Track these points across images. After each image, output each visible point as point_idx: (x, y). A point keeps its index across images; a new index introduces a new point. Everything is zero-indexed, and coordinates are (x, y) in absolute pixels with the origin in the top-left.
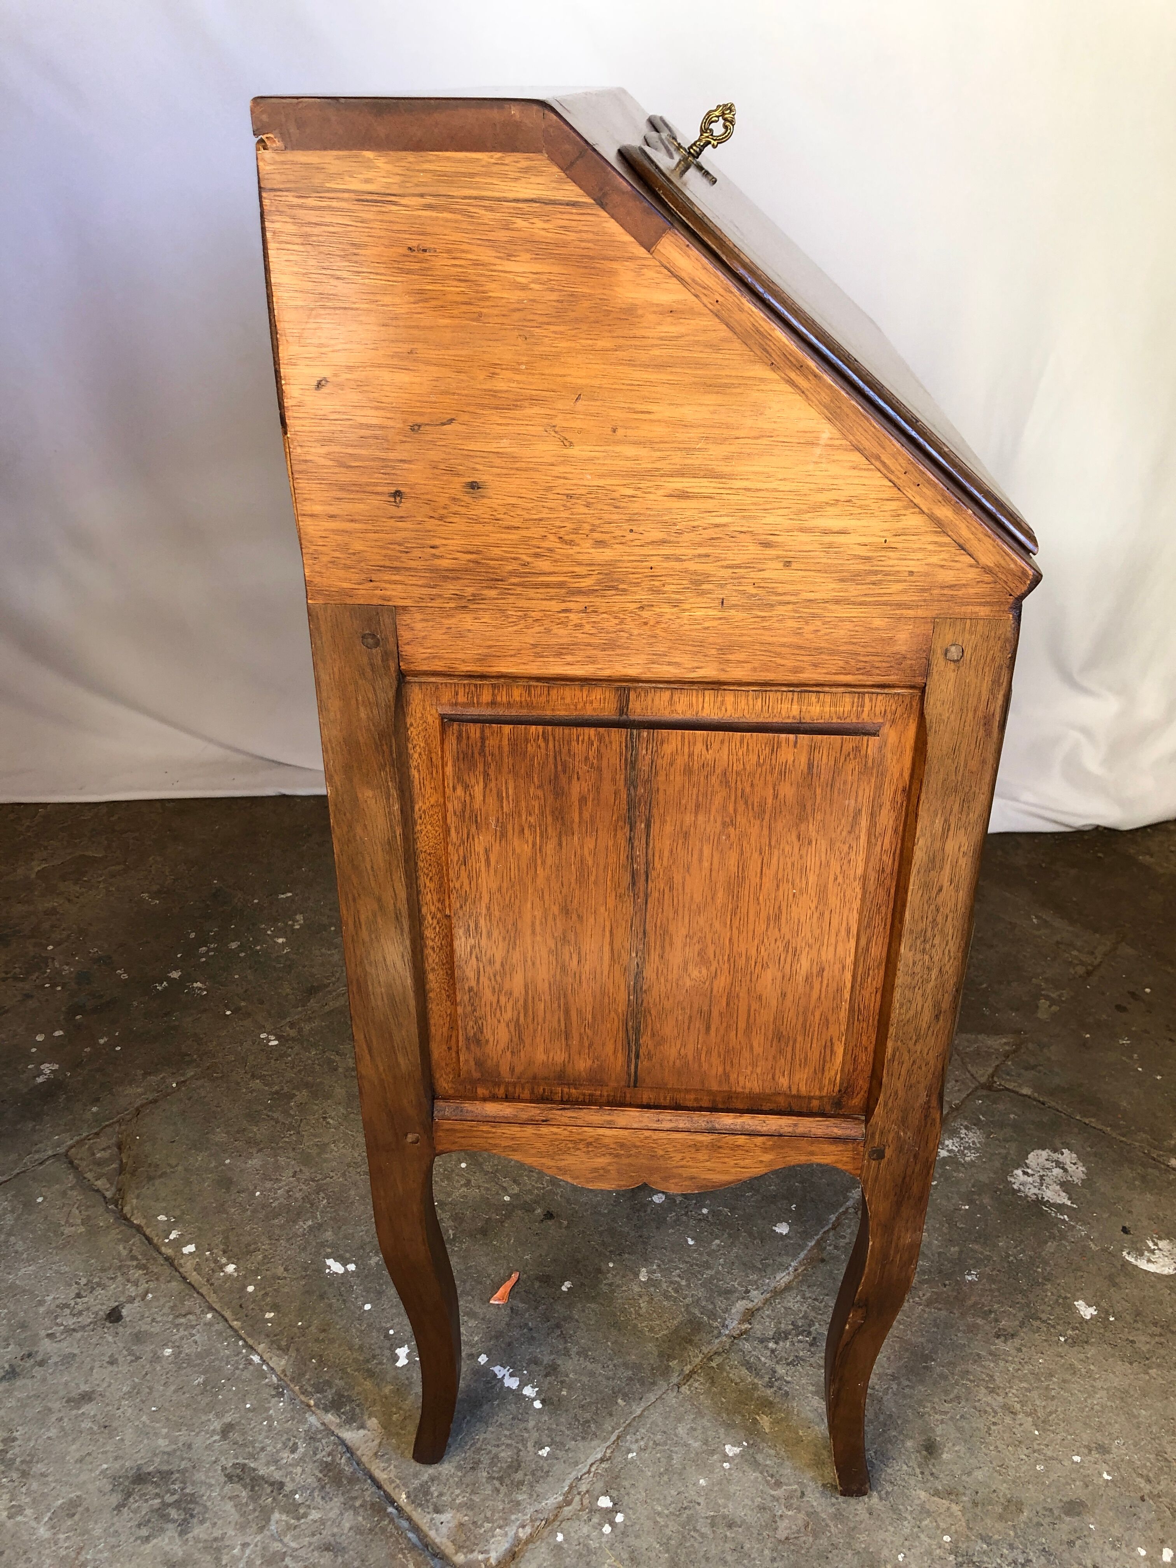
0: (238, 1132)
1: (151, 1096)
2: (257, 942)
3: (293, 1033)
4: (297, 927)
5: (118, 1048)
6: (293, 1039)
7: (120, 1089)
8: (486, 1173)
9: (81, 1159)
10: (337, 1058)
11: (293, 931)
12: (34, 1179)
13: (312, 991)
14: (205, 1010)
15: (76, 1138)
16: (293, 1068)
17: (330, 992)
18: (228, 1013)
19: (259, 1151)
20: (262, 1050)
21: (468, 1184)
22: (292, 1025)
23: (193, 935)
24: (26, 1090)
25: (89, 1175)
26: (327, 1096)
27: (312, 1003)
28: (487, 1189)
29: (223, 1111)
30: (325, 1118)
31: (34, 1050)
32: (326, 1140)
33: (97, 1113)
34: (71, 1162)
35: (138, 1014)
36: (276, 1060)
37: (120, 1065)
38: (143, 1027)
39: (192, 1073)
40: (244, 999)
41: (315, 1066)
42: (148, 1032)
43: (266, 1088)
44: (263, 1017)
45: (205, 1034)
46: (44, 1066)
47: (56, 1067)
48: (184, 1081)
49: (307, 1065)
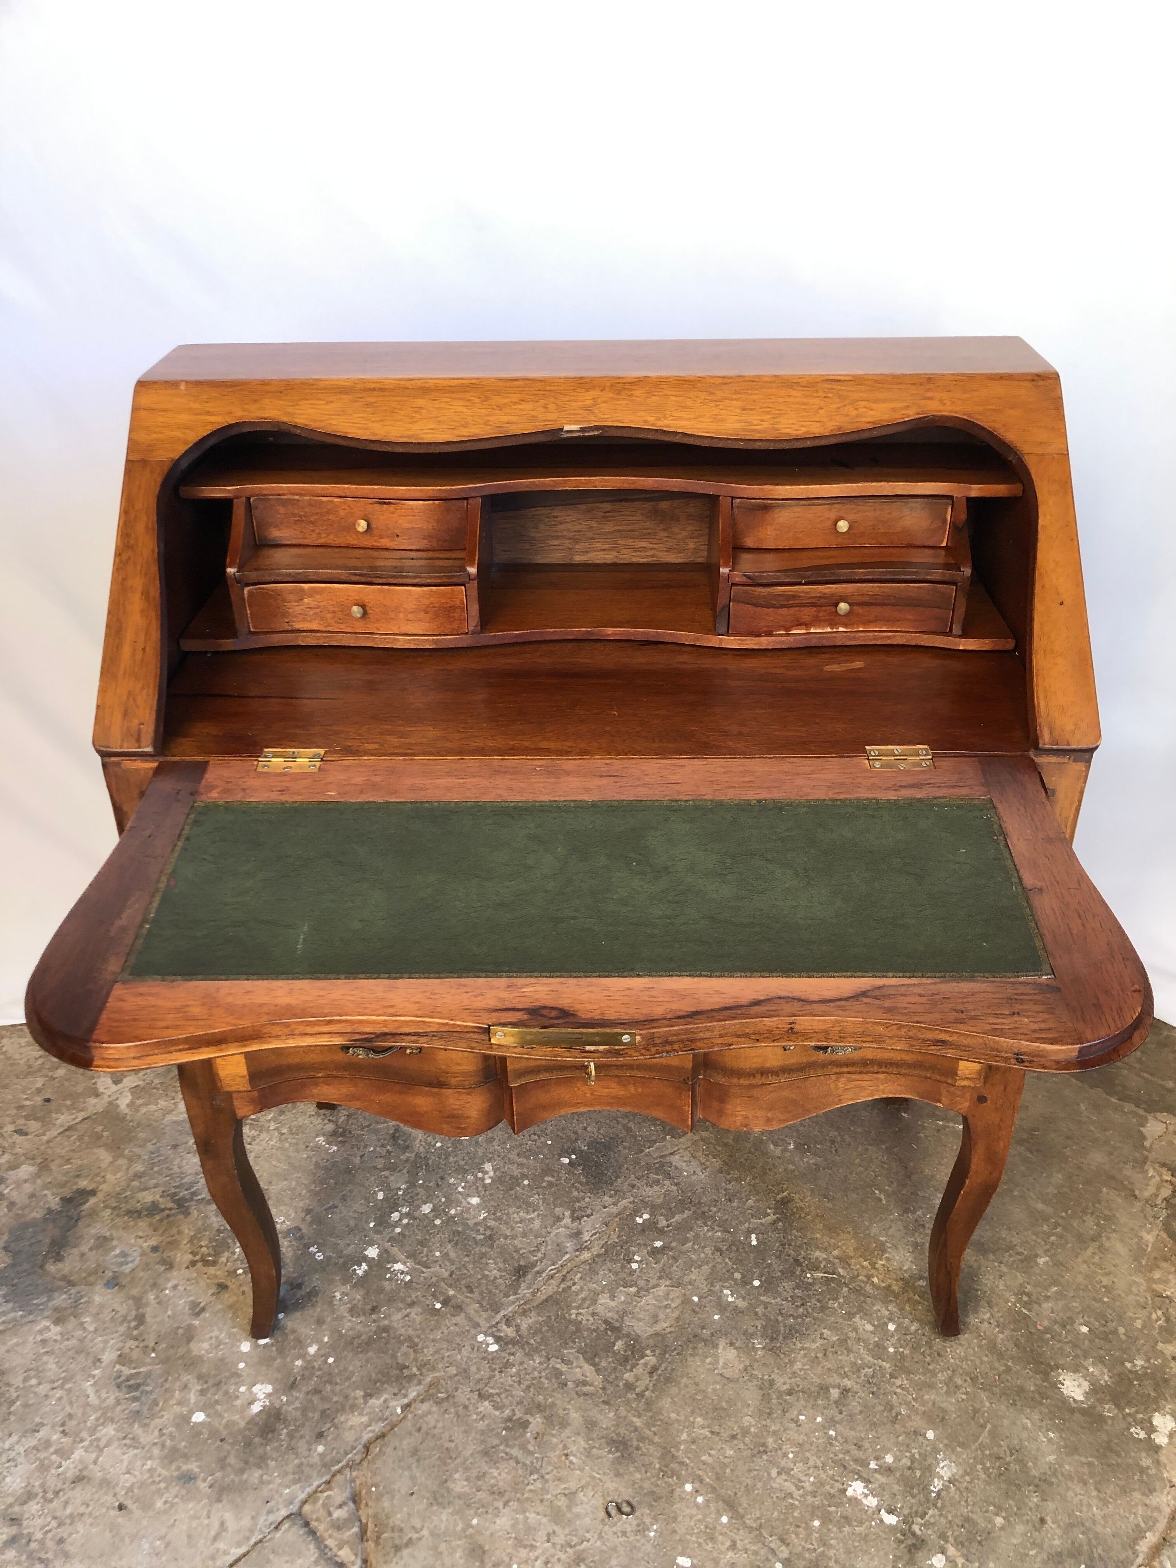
0: (478, 1478)
1: (377, 1427)
2: (450, 1203)
3: (510, 1332)
4: (488, 1181)
5: (331, 1360)
6: (513, 1342)
7: (343, 1419)
8: (751, 1529)
9: (317, 1520)
10: (563, 1368)
11: (485, 1186)
12: (273, 1552)
13: (520, 1272)
14: (412, 1305)
15: (309, 1490)
16: (520, 1383)
17: (539, 1273)
18: (438, 1306)
19: (506, 1504)
20: (484, 1359)
21: (733, 1546)
22: (508, 1321)
23: (381, 1195)
24: (242, 1424)
25: (330, 1542)
26: (564, 1424)
27: (524, 1291)
28: (756, 1553)
29: (457, 1447)
30: (566, 1455)
31: (242, 1365)
32: (573, 1485)
33: (322, 1456)
34: (307, 1524)
35: (343, 1310)
36: (500, 1372)
37: (337, 1384)
38: (351, 1329)
39: (415, 1394)
40: (451, 1286)
41: (543, 1380)
42: (359, 1337)
43: (497, 1413)
44: (476, 1311)
45: (418, 1337)
46: (256, 1389)
47: (269, 1389)
48: (408, 1405)
49: (533, 1379)
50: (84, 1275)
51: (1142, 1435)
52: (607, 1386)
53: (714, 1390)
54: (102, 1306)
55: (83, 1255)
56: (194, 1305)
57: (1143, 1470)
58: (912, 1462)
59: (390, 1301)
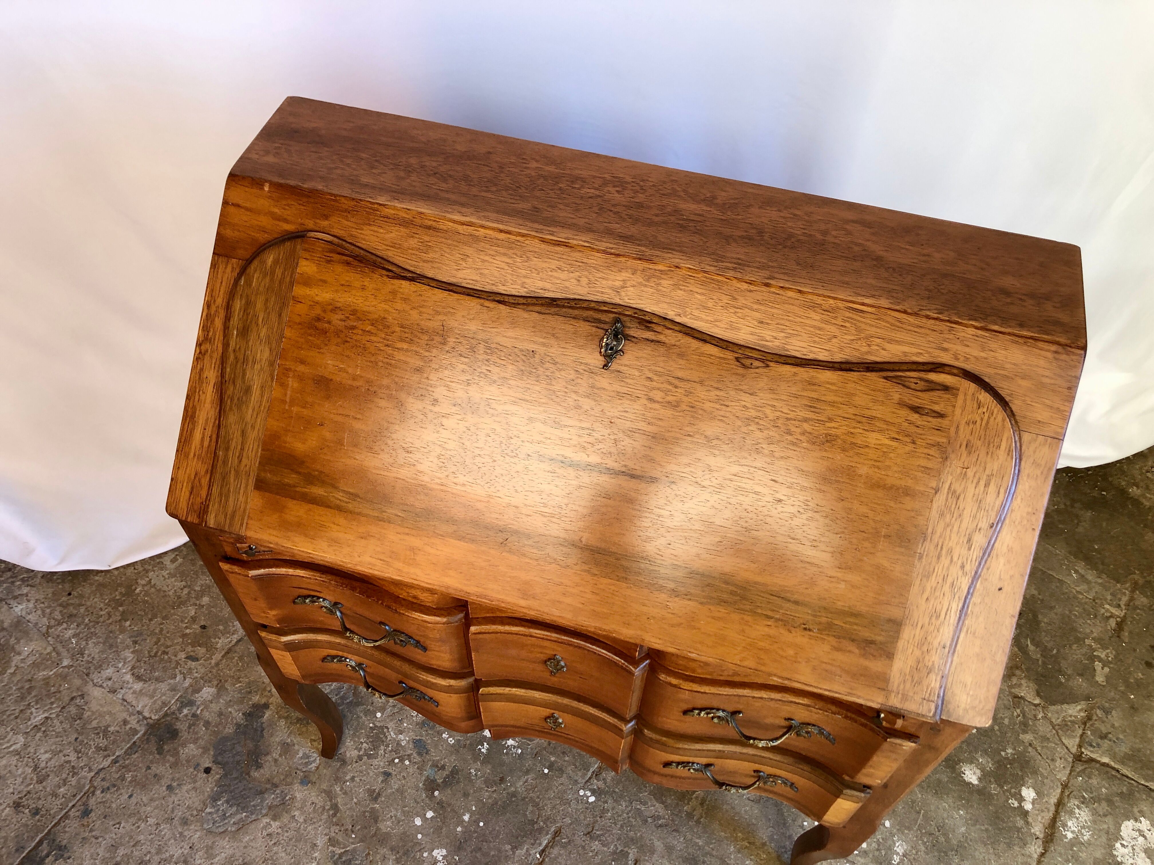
35: (479, 783)
36: (601, 817)
37: (490, 842)
38: (490, 797)
39: (546, 842)
40: (551, 753)
41: (631, 819)
42: (497, 803)
43: (606, 849)
44: (573, 771)
45: (538, 797)
46: (435, 853)
47: (444, 852)
48: (543, 851)
49: (624, 819)
50: (282, 777)
51: (1016, 804)
52: (675, 817)
53: (745, 811)
54: (304, 801)
55: (276, 761)
56: (371, 792)
57: (1019, 830)
58: (879, 845)
59: (511, 771)
